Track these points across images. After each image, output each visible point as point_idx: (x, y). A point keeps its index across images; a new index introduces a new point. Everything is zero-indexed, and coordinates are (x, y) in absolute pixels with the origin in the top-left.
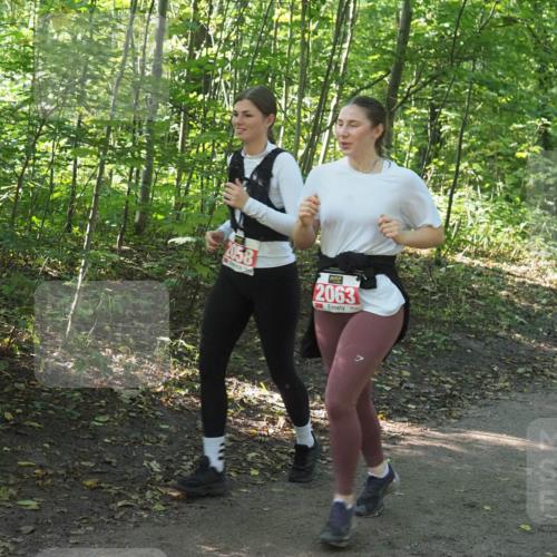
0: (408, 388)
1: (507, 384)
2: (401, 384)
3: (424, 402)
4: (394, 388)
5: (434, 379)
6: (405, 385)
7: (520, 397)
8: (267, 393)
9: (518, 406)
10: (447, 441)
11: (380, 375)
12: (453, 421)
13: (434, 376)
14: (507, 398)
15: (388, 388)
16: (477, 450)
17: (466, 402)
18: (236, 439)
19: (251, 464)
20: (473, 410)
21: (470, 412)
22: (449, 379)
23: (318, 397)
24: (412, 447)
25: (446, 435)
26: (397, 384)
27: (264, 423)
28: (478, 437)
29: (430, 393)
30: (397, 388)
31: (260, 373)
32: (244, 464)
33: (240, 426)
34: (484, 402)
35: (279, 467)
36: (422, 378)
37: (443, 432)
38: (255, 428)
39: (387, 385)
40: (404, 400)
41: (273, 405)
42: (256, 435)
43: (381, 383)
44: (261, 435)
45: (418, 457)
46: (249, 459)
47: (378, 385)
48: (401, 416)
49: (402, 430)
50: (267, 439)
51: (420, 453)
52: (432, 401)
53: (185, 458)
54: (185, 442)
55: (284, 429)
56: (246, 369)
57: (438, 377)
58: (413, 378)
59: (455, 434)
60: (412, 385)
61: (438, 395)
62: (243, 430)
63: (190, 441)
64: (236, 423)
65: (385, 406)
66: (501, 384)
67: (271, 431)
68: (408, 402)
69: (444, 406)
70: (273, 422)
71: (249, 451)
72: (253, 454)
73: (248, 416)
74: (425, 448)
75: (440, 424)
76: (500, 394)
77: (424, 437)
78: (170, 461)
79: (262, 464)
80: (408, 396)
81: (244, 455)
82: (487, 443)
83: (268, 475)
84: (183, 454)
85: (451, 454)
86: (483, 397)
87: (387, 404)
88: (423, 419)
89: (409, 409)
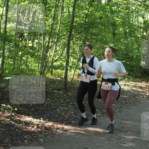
0: (73, 117)
1: (100, 115)
2: (71, 116)
3: (76, 120)
4: (68, 117)
6: (72, 116)
7: (103, 118)
8: (32, 119)
10: (81, 131)
11: (65, 113)
14: (99, 118)
15: (67, 117)
16: (90, 132)
18: (22, 132)
19: (25, 139)
23: (47, 120)
24: (71, 132)
26: (69, 116)
27: (31, 127)
28: (90, 129)
29: (78, 118)
31: (31, 113)
32: (23, 139)
33: (24, 128)
35: (33, 139)
36: (77, 114)
37: (80, 128)
38: (28, 129)
39: (67, 116)
40: (71, 120)
41: (34, 122)
42: (28, 131)
43: (65, 115)
44: (29, 131)
45: (73, 135)
46: (25, 137)
47: (64, 116)
48: (70, 124)
49: (69, 128)
50: (31, 132)
51: (73, 134)
53: (6, 138)
54: (7, 133)
55: (36, 129)
56: (27, 113)
58: (74, 114)
59: (84, 129)
60: (73, 116)
62: (24, 130)
63: (9, 133)
64: (22, 128)
65: (66, 122)
67: (32, 130)
70: (33, 127)
71: (26, 135)
72: (26, 136)
73: (26, 125)
74: (75, 133)
77: (75, 130)
78: (2, 139)
79: (29, 139)
80: (72, 119)
81: (24, 137)
82: (92, 131)
83: (30, 142)
84: (6, 137)
85: (82, 134)
87: (66, 121)
88: (76, 125)
89: (72, 122)
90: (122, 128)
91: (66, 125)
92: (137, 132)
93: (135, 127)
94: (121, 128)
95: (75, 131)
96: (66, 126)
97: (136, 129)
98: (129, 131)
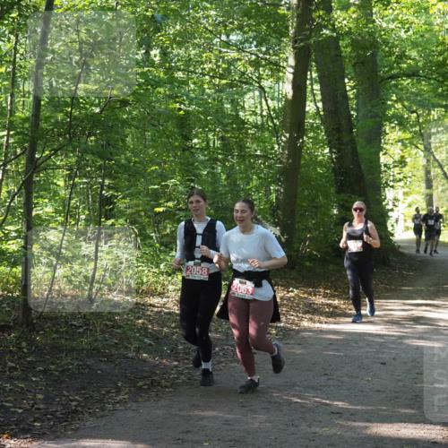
0: (39, 409)
1: (126, 396)
2: (33, 406)
3: (49, 420)
4: (25, 410)
5: (64, 398)
6: (36, 406)
7: (135, 405)
9: (130, 414)
11: (15, 400)
12: (70, 433)
13: (64, 396)
14: (123, 408)
15: (20, 411)
17: (86, 415)
20: (91, 422)
21: (88, 424)
22: (77, 397)
25: (60, 446)
26: (28, 407)
28: (87, 444)
29: (57, 411)
30: (28, 410)
34: (102, 413)
36: (53, 399)
39: (20, 408)
40: (32, 419)
43: (14, 407)
47: (12, 409)
48: (26, 433)
49: (22, 445)
52: (57, 418)
57: (68, 396)
58: (45, 400)
60: (42, 406)
61: (64, 411)
65: (14, 427)
66: (121, 397)
68: (34, 421)
69: (66, 421)
75: (58, 437)
76: (118, 405)
80: (36, 416)
86: (103, 409)
87: (16, 425)
88: (44, 434)
89: (34, 426)
90: (188, 432)
91: (13, 436)
93: (226, 427)
94: (183, 432)
96: (12, 442)
97: (229, 433)
98: (206, 441)
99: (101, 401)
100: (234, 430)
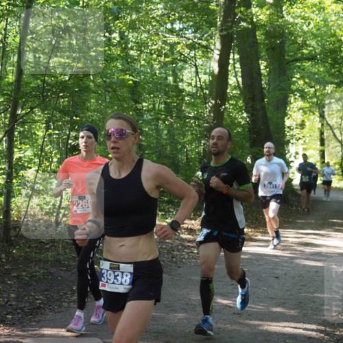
0: (11, 305)
2: (6, 303)
3: (18, 313)
5: (31, 298)
6: (9, 303)
12: (33, 323)
13: (32, 295)
17: (47, 311)
20: (50, 316)
21: (48, 317)
22: (41, 297)
25: (25, 333)
28: (46, 332)
29: (25, 307)
34: (60, 310)
36: (23, 298)
37: (22, 331)
40: (5, 313)
52: (25, 312)
57: (34, 296)
58: (16, 299)
59: (31, 332)
60: (14, 303)
61: (30, 308)
68: (7, 314)
69: (31, 315)
75: (24, 327)
77: (9, 336)
80: (9, 310)
86: (60, 307)
88: (14, 324)
89: (7, 318)
92: (154, 333)
95: (8, 339)
97: (155, 327)
99: (59, 300)
100: (159, 324)
